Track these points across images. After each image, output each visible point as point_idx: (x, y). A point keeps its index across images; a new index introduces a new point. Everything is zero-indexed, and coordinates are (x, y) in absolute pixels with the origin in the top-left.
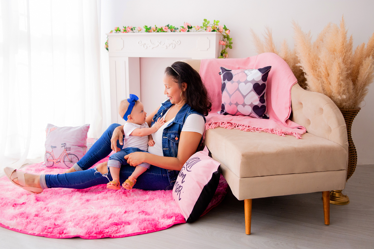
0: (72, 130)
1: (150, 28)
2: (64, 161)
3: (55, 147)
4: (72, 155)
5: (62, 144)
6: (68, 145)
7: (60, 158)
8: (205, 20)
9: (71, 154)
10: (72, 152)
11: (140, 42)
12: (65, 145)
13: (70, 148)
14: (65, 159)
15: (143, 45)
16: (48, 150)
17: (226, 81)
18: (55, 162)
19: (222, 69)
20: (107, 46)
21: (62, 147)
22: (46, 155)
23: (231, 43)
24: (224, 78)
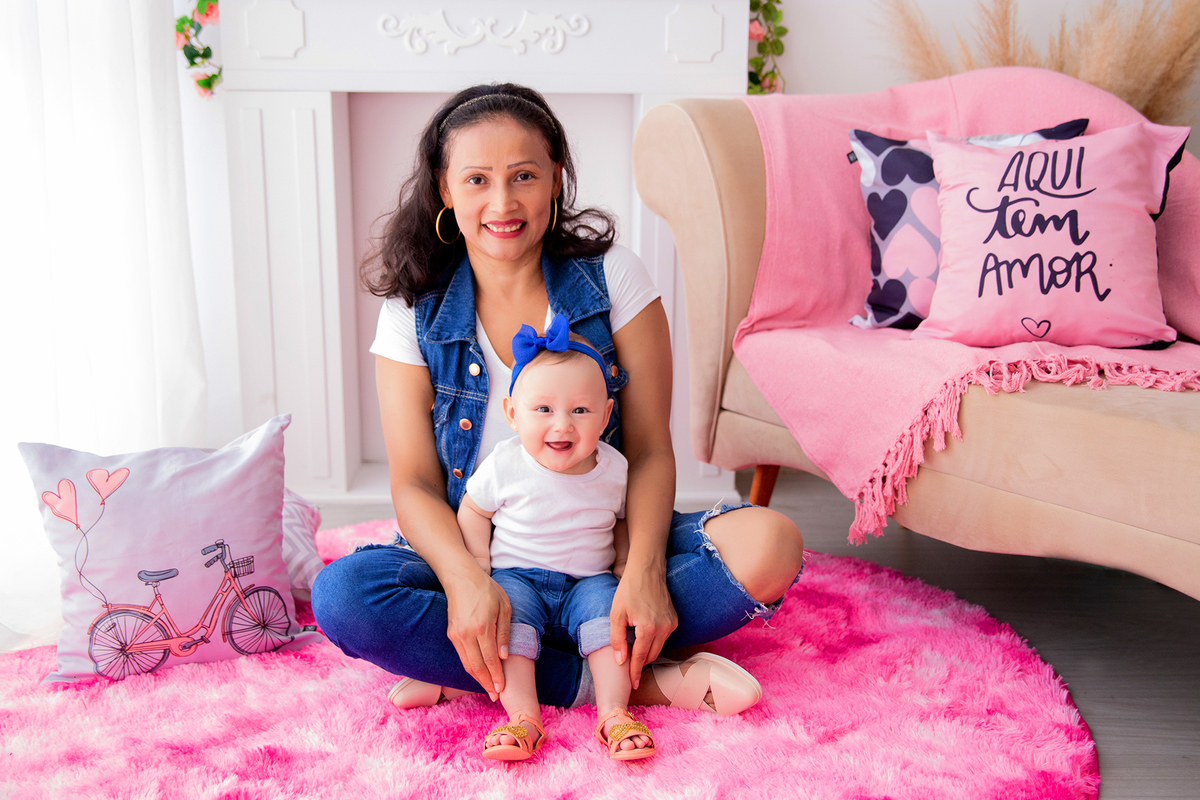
0: (223, 474)
2: (231, 633)
3: (170, 574)
4: (261, 593)
5: (205, 552)
6: (237, 551)
9: (257, 590)
10: (258, 578)
11: (392, 23)
12: (219, 551)
13: (249, 561)
14: (235, 620)
15: (406, 38)
16: (118, 597)
17: (906, 185)
18: (175, 648)
19: (864, 137)
20: (187, 38)
21: (208, 565)
22: (107, 623)
23: (782, 31)
24: (890, 173)
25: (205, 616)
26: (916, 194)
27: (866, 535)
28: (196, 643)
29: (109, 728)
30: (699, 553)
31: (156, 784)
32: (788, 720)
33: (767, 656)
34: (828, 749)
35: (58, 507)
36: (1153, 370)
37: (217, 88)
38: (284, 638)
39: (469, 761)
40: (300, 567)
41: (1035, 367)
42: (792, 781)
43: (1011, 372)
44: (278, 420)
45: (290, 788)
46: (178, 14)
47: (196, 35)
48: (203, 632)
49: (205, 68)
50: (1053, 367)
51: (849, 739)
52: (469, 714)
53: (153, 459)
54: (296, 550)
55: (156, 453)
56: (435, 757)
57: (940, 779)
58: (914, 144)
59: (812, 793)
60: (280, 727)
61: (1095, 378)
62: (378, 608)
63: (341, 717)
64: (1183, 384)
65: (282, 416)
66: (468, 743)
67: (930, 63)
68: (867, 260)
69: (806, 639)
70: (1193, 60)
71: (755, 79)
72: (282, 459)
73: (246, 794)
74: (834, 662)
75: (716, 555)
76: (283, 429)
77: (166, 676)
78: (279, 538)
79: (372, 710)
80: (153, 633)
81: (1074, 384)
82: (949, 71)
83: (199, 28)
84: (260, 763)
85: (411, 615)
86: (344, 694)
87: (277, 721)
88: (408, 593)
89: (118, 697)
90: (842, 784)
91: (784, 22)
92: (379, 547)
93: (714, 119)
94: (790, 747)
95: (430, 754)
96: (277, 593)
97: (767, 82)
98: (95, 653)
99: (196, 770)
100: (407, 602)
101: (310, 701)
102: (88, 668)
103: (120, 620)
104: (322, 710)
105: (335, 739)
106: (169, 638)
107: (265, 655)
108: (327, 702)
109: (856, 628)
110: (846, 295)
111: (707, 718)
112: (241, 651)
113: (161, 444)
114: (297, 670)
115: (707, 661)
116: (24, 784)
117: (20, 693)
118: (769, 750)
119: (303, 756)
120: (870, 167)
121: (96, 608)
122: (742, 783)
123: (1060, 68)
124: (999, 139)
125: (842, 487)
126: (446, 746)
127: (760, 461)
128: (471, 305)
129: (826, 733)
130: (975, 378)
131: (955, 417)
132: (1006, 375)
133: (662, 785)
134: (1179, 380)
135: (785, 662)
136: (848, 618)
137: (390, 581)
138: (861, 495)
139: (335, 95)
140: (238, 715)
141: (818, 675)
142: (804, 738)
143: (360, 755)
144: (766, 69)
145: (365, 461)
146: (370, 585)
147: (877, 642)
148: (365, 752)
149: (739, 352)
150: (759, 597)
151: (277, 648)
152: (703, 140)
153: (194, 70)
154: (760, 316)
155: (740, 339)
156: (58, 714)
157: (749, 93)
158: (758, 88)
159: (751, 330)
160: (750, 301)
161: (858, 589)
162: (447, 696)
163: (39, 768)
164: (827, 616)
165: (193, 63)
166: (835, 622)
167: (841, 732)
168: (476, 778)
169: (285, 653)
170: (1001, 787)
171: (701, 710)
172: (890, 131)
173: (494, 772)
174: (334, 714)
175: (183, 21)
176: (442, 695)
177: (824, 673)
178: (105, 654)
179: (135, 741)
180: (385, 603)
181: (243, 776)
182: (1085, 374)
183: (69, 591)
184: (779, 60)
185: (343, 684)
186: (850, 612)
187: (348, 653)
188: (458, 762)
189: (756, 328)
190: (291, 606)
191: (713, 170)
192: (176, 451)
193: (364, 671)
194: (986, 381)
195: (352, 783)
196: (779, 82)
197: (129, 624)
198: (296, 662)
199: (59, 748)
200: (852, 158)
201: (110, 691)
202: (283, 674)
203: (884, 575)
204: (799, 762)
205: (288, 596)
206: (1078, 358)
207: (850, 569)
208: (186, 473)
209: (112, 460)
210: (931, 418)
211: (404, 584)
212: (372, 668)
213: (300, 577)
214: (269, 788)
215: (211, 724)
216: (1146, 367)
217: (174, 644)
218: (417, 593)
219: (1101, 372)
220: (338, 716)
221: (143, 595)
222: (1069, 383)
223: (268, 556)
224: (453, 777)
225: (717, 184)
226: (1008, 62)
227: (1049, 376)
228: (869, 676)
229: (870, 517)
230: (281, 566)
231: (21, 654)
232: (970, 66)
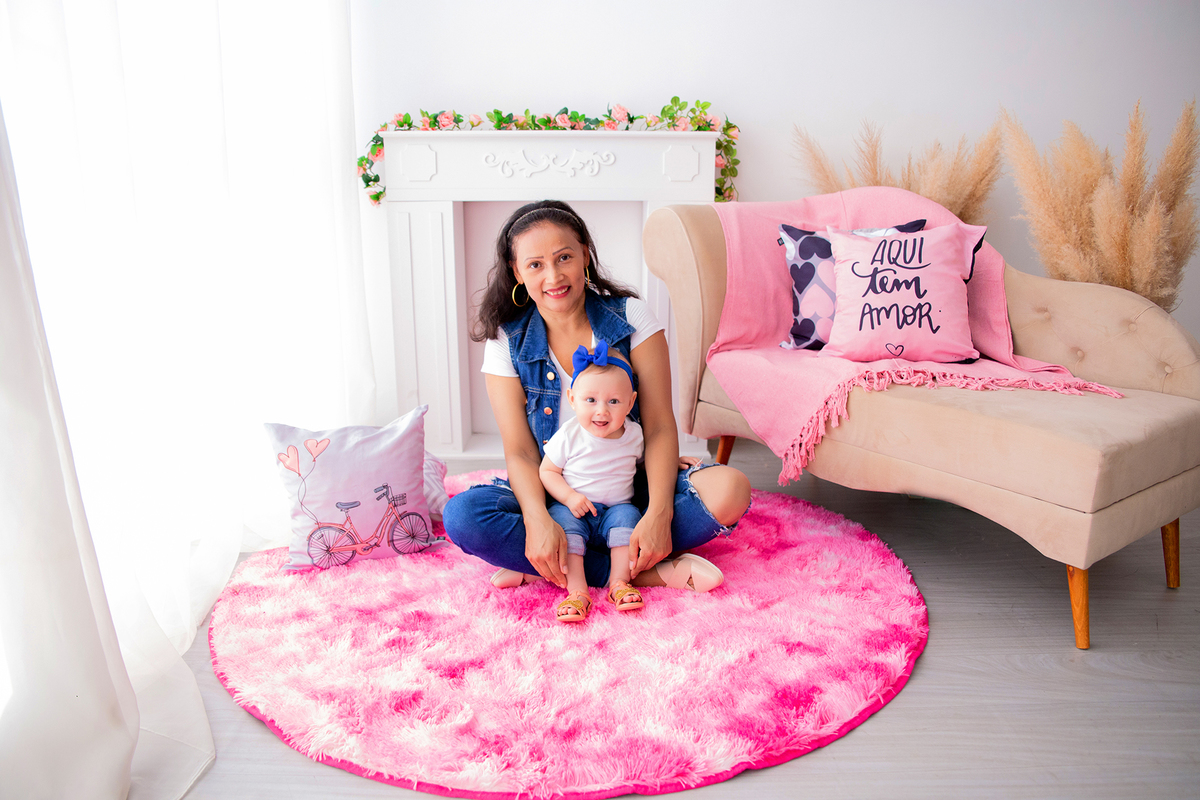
0: (387, 442)
1: (510, 116)
2: (393, 541)
3: (356, 504)
4: (411, 516)
5: (376, 491)
6: (396, 491)
7: (378, 535)
8: (675, 100)
9: (408, 515)
10: (409, 507)
11: (491, 158)
12: (385, 490)
13: (403, 496)
14: (395, 533)
15: (500, 167)
16: (324, 518)
17: (814, 260)
18: (359, 550)
19: (788, 229)
20: (365, 170)
21: (378, 499)
22: (318, 534)
23: (737, 162)
24: (804, 252)
25: (377, 531)
26: (820, 265)
27: (789, 480)
28: (372, 547)
29: (321, 598)
30: (686, 494)
31: (350, 632)
32: (740, 595)
33: (727, 555)
34: (764, 613)
35: (288, 463)
36: (965, 377)
37: (382, 200)
38: (425, 544)
39: (541, 621)
40: (435, 500)
41: (894, 375)
42: (741, 632)
43: (879, 378)
44: (420, 408)
45: (431, 636)
46: (359, 156)
47: (370, 168)
48: (376, 540)
49: (375, 188)
50: (905, 375)
51: (778, 607)
52: (540, 592)
53: (344, 433)
54: (432, 489)
55: (346, 429)
56: (520, 618)
57: (832, 630)
58: (819, 234)
59: (754, 640)
60: (424, 599)
61: (931, 382)
62: (484, 525)
63: (462, 594)
64: (983, 386)
65: (423, 406)
66: (540, 610)
67: (829, 183)
68: (790, 306)
69: (751, 545)
70: (988, 184)
71: (719, 191)
72: (423, 433)
73: (405, 640)
74: (768, 559)
75: (697, 496)
76: (423, 414)
77: (354, 567)
78: (422, 482)
79: (481, 589)
80: (346, 541)
81: (918, 385)
82: (841, 189)
83: (372, 164)
84: (413, 621)
85: (505, 529)
86: (463, 580)
87: (422, 596)
88: (503, 515)
89: (326, 579)
90: (773, 634)
91: (737, 157)
92: (485, 486)
93: (695, 218)
94: (741, 612)
95: (517, 617)
96: (420, 517)
97: (727, 194)
98: (312, 553)
99: (374, 624)
100: (503, 521)
101: (442, 583)
102: (308, 561)
103: (326, 532)
104: (449, 589)
105: (458, 607)
106: (355, 543)
107: (414, 554)
108: (453, 584)
109: (783, 538)
110: (778, 328)
111: (689, 594)
112: (399, 552)
113: (349, 424)
114: (434, 564)
115: (690, 559)
116: (272, 630)
117: (268, 575)
118: (728, 614)
119: (438, 617)
120: (791, 248)
121: (310, 525)
122: (711, 634)
123: (909, 188)
124: (871, 231)
125: (775, 450)
126: (526, 612)
127: (723, 434)
128: (544, 337)
129: (763, 603)
130: (857, 382)
131: (845, 406)
132: (876, 380)
133: (661, 635)
134: (981, 383)
135: (738, 559)
136: (778, 532)
137: (492, 508)
138: (786, 455)
139: (455, 203)
140: (398, 591)
141: (759, 567)
142: (749, 606)
143: (474, 617)
144: (726, 186)
145: (474, 433)
146: (479, 510)
147: (795, 546)
148: (476, 615)
149: (710, 364)
150: (723, 522)
151: (421, 550)
152: (687, 231)
153: (369, 189)
154: (723, 342)
155: (710, 357)
156: (291, 589)
157: (716, 201)
158: (721, 197)
159: (717, 351)
160: (717, 333)
161: (784, 513)
162: (527, 581)
163: (281, 621)
164: (764, 530)
165: (368, 185)
166: (769, 534)
167: (772, 603)
168: (545, 631)
169: (427, 553)
170: (869, 635)
171: (686, 589)
172: (804, 225)
173: (557, 627)
174: (457, 592)
175: (362, 159)
176: (524, 580)
177: (762, 566)
178: (318, 553)
179: (337, 606)
180: (489, 521)
181: (402, 628)
182: (924, 379)
183: (295, 515)
184: (734, 180)
185: (462, 573)
186: (779, 527)
187: (466, 551)
188: (534, 621)
189: (721, 349)
190: (430, 524)
191: (693, 250)
192: (358, 428)
193: (475, 565)
194: (864, 384)
195: (469, 634)
196: (735, 194)
197: (331, 535)
198: (433, 559)
199: (292, 610)
200: (780, 242)
201: (321, 575)
202: (425, 567)
203: (801, 504)
204: (746, 621)
205: (427, 518)
206: (920, 369)
207: (779, 500)
208: (364, 442)
209: (319, 434)
210: (830, 407)
211: (501, 510)
212: (480, 563)
213: (435, 506)
214: (418, 637)
215: (382, 597)
216: (961, 375)
217: (359, 547)
218: (509, 515)
219: (934, 378)
220: (459, 593)
221: (339, 517)
222: (915, 385)
223: (415, 494)
224: (531, 631)
225: (696, 259)
226: (877, 183)
227: (903, 381)
228: (790, 568)
229: (791, 468)
230: (423, 499)
231: (268, 552)
232: (854, 185)
